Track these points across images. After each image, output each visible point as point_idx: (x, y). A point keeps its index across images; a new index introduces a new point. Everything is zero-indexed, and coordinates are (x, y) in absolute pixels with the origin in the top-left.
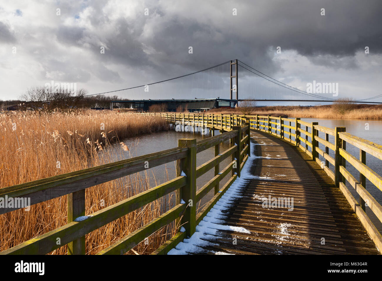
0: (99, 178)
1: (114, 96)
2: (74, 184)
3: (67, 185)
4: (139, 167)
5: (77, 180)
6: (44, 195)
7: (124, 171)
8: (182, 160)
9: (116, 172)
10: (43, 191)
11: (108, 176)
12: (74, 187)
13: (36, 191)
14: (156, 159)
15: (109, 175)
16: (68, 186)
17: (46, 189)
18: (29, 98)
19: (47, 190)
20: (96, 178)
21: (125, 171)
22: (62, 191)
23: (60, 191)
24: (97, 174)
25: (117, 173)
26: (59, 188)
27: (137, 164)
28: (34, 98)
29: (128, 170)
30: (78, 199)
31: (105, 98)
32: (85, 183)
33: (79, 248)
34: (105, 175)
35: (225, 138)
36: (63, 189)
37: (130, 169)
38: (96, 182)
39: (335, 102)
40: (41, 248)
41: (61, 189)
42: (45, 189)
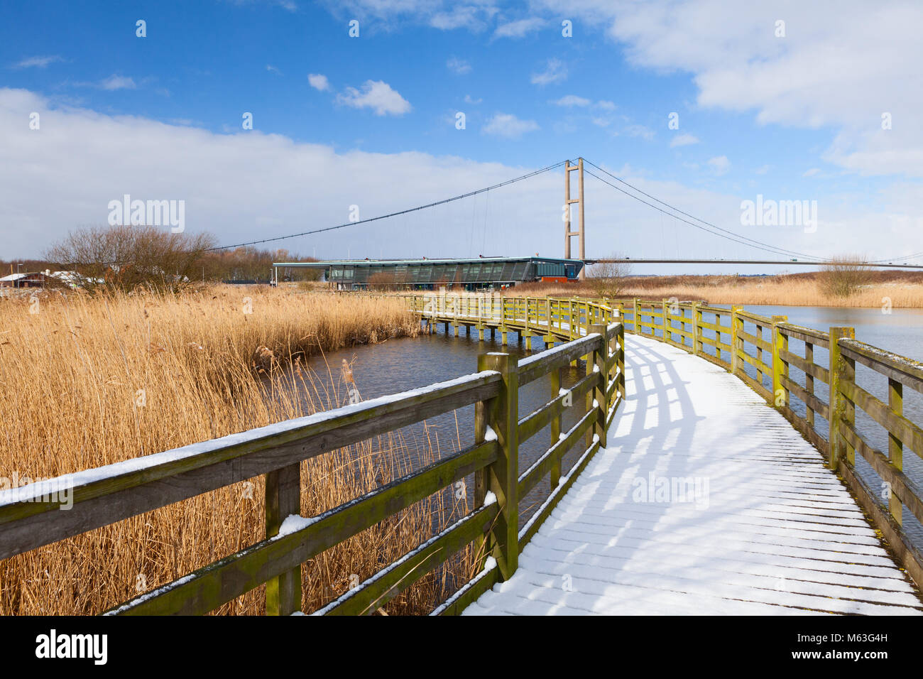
0: (330, 438)
1: (280, 252)
2: (283, 451)
3: (270, 452)
4: (403, 416)
5: (290, 440)
6: (230, 472)
7: (374, 424)
8: (487, 403)
9: (360, 426)
10: (228, 461)
11: (345, 434)
12: (283, 456)
13: (217, 461)
14: (438, 399)
15: (348, 433)
16: (273, 453)
17: (233, 459)
18: (73, 255)
19: (234, 461)
20: (322, 437)
21: (377, 424)
22: (263, 463)
23: (259, 464)
24: (327, 429)
25: (361, 429)
26: (257, 458)
27: (399, 408)
28: (85, 257)
29: (383, 421)
30: (287, 483)
31: (256, 254)
32: (304, 449)
33: (290, 591)
34: (339, 432)
35: (574, 353)
36: (264, 460)
37: (387, 419)
38: (322, 446)
39: (824, 266)
40: (225, 586)
41: (259, 460)
42: (230, 460)
